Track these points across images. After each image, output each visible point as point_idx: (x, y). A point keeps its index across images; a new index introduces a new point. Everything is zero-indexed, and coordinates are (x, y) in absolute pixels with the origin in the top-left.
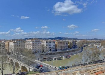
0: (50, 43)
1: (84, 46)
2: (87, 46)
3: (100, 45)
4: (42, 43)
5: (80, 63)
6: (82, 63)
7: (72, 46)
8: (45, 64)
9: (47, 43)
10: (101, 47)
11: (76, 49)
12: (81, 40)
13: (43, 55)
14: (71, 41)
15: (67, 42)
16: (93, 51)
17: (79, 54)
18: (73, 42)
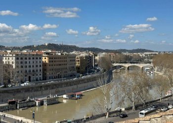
0: (28, 61)
1: (115, 67)
2: (121, 66)
3: (152, 65)
4: (4, 60)
5: (105, 111)
6: (111, 111)
7: (86, 69)
8: (14, 117)
9: (20, 61)
10: (152, 69)
11: (95, 75)
12: (107, 51)
13: (6, 94)
14: (84, 54)
15: (74, 56)
16: (135, 79)
17: (103, 88)
18: (89, 58)
